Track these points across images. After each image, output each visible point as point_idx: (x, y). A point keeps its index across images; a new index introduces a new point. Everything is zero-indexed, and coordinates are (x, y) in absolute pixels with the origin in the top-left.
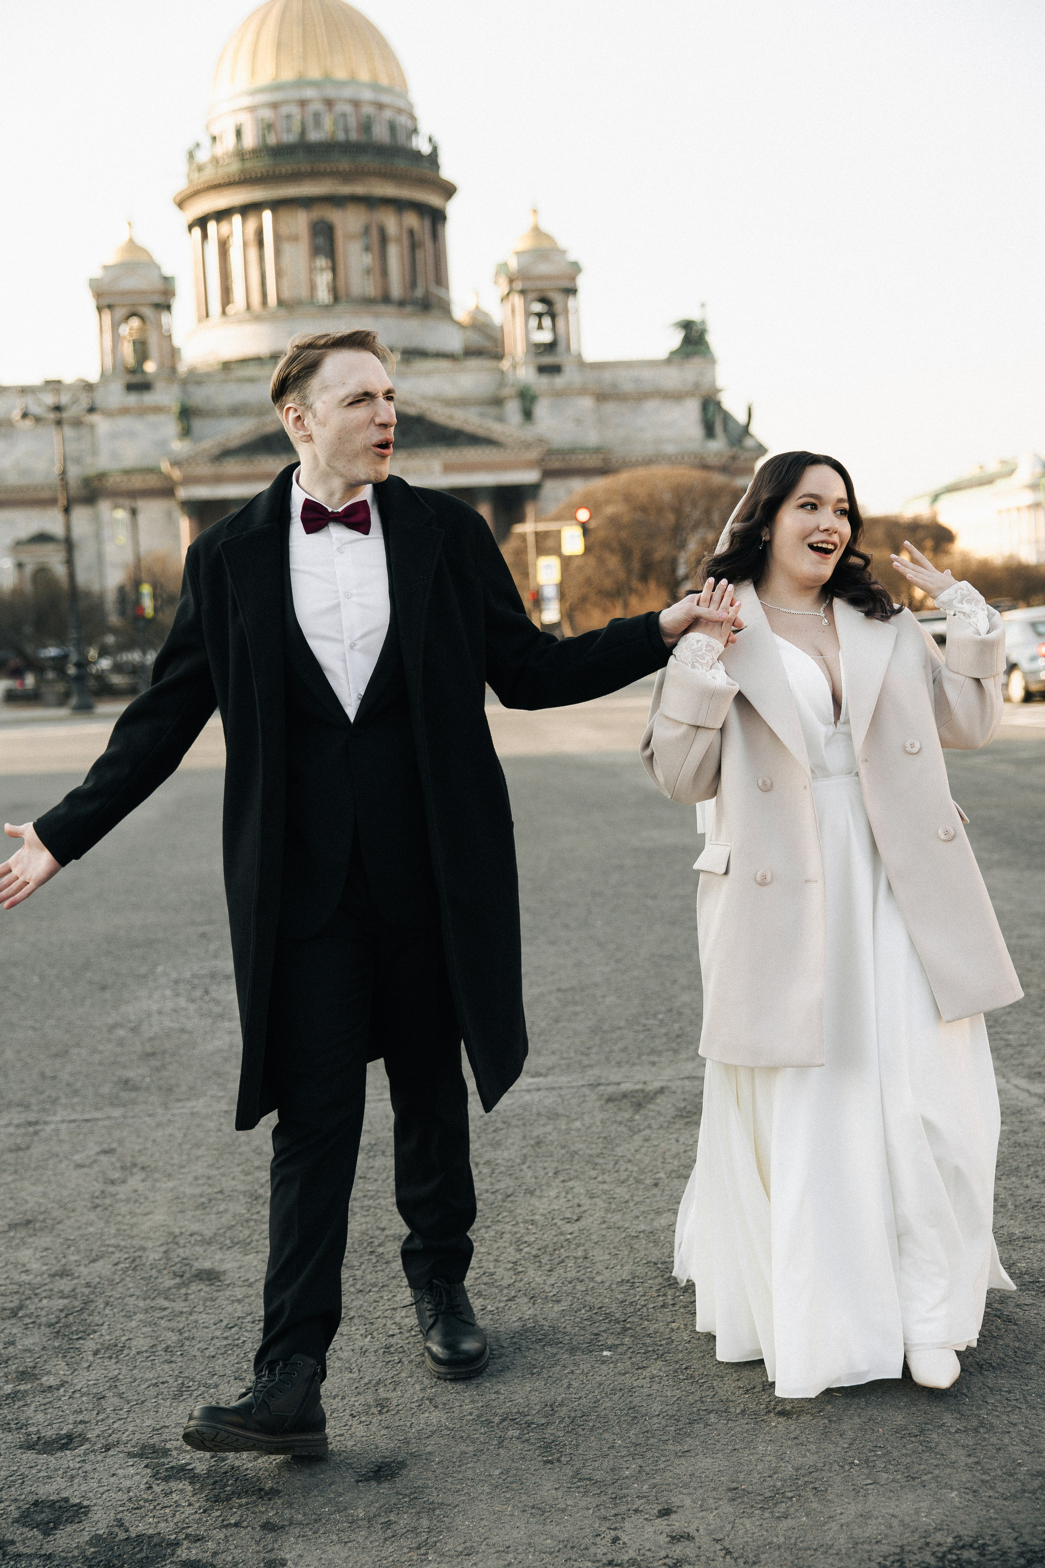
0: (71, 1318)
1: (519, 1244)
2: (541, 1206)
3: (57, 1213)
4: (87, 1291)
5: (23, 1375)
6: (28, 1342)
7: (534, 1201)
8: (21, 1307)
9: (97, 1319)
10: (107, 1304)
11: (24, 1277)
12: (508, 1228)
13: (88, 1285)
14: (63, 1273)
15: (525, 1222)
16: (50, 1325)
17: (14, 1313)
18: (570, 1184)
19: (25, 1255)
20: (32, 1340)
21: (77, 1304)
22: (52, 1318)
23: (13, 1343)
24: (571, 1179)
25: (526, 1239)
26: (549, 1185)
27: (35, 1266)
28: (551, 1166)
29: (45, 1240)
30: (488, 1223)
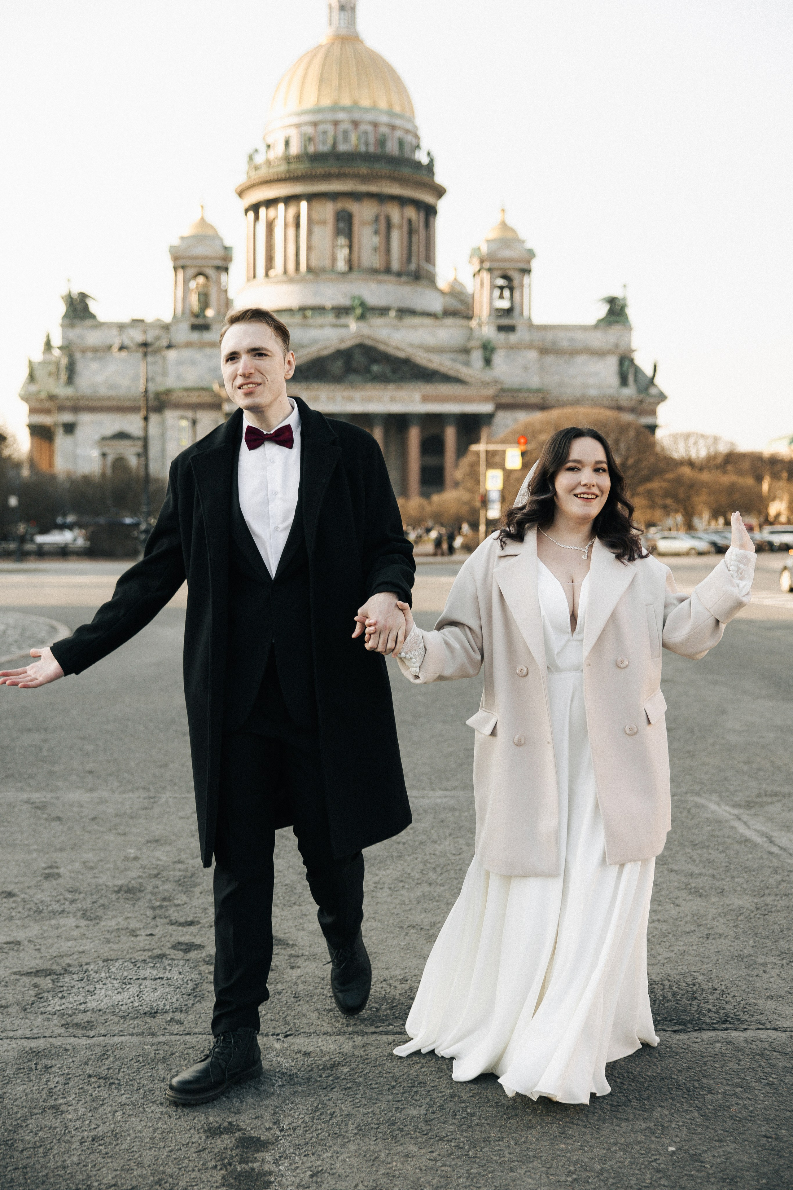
0: (186, 880)
1: (425, 863)
2: (439, 848)
3: (173, 838)
4: (193, 869)
5: (164, 899)
6: (166, 887)
7: (436, 846)
8: (159, 874)
9: (199, 880)
10: (204, 875)
11: (158, 862)
12: (420, 856)
13: (194, 867)
14: (180, 862)
15: (430, 854)
16: (175, 881)
17: (156, 876)
18: (458, 839)
19: (158, 854)
20: (168, 886)
21: (189, 874)
22: (176, 879)
23: (157, 887)
24: (457, 837)
25: (430, 861)
26: (445, 839)
27: (164, 858)
28: (447, 832)
29: (168, 848)
30: (410, 853)
